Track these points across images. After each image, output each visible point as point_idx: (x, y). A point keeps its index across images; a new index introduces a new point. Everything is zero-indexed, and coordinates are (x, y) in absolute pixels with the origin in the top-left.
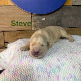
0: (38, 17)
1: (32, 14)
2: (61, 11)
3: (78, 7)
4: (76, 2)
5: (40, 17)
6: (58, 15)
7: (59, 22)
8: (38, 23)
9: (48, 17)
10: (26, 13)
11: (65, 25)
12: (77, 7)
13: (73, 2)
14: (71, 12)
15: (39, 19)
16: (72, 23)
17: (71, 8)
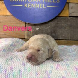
0: (31, 26)
1: (26, 23)
2: (56, 22)
3: (76, 18)
4: (73, 13)
5: (34, 27)
6: (53, 25)
7: (53, 32)
8: (32, 32)
9: (42, 27)
10: (21, 22)
11: (61, 36)
12: (74, 18)
13: (70, 13)
14: (67, 23)
15: (33, 29)
16: (69, 35)
17: (68, 19)
